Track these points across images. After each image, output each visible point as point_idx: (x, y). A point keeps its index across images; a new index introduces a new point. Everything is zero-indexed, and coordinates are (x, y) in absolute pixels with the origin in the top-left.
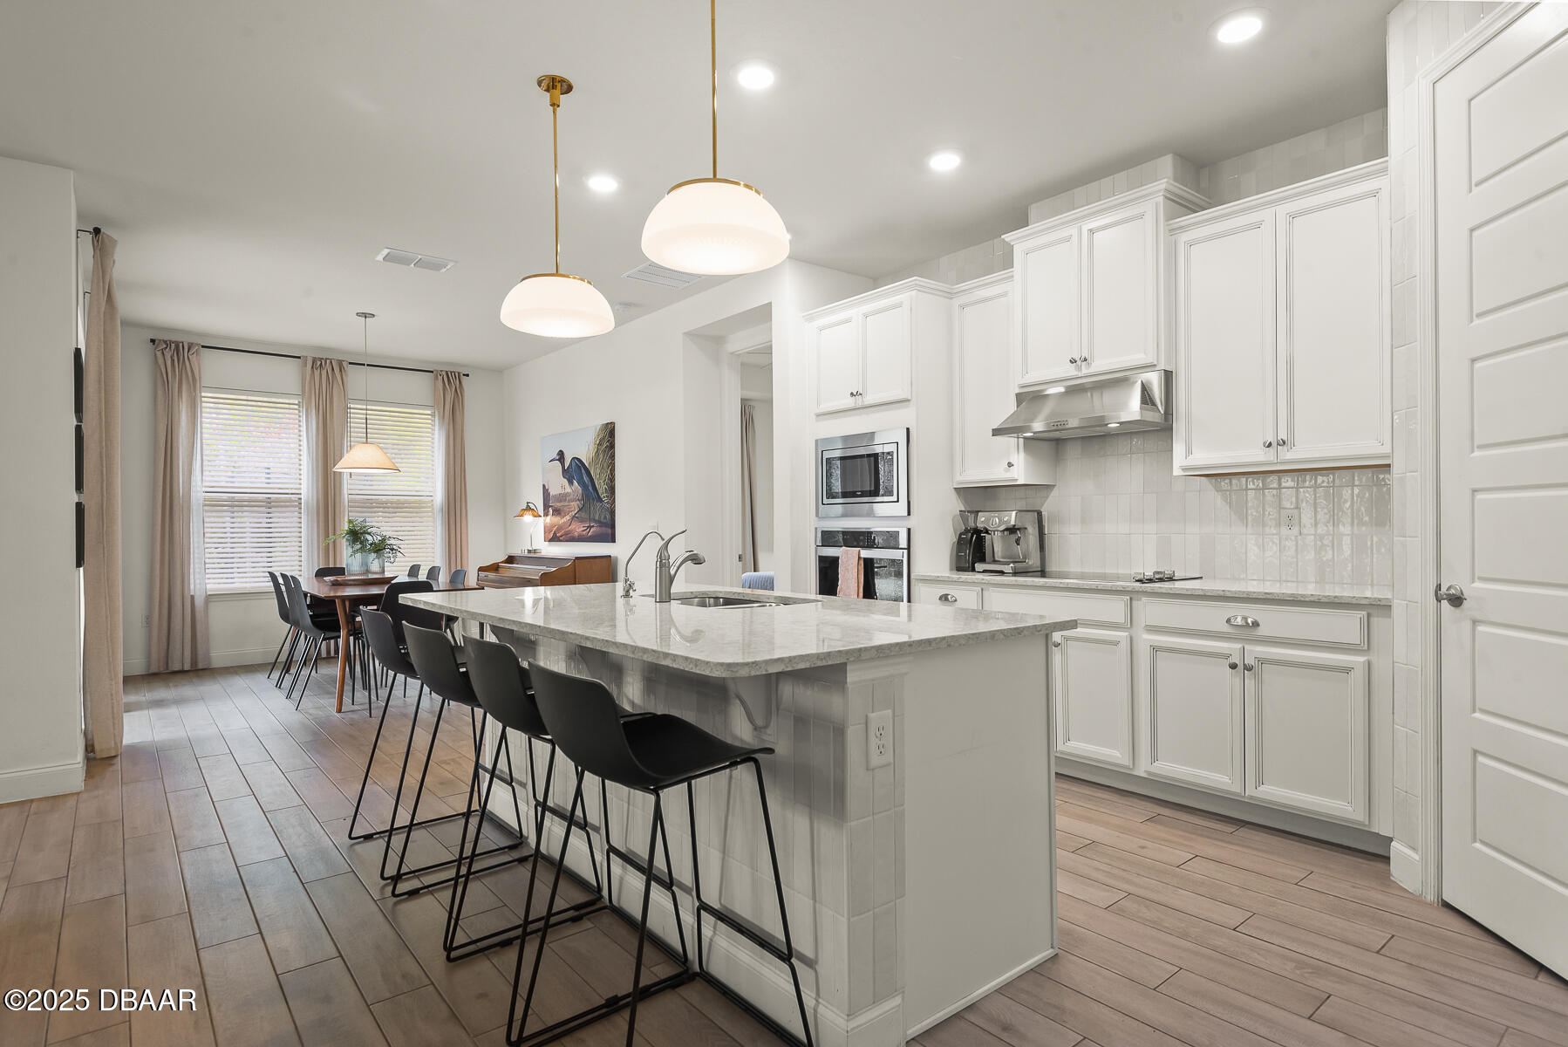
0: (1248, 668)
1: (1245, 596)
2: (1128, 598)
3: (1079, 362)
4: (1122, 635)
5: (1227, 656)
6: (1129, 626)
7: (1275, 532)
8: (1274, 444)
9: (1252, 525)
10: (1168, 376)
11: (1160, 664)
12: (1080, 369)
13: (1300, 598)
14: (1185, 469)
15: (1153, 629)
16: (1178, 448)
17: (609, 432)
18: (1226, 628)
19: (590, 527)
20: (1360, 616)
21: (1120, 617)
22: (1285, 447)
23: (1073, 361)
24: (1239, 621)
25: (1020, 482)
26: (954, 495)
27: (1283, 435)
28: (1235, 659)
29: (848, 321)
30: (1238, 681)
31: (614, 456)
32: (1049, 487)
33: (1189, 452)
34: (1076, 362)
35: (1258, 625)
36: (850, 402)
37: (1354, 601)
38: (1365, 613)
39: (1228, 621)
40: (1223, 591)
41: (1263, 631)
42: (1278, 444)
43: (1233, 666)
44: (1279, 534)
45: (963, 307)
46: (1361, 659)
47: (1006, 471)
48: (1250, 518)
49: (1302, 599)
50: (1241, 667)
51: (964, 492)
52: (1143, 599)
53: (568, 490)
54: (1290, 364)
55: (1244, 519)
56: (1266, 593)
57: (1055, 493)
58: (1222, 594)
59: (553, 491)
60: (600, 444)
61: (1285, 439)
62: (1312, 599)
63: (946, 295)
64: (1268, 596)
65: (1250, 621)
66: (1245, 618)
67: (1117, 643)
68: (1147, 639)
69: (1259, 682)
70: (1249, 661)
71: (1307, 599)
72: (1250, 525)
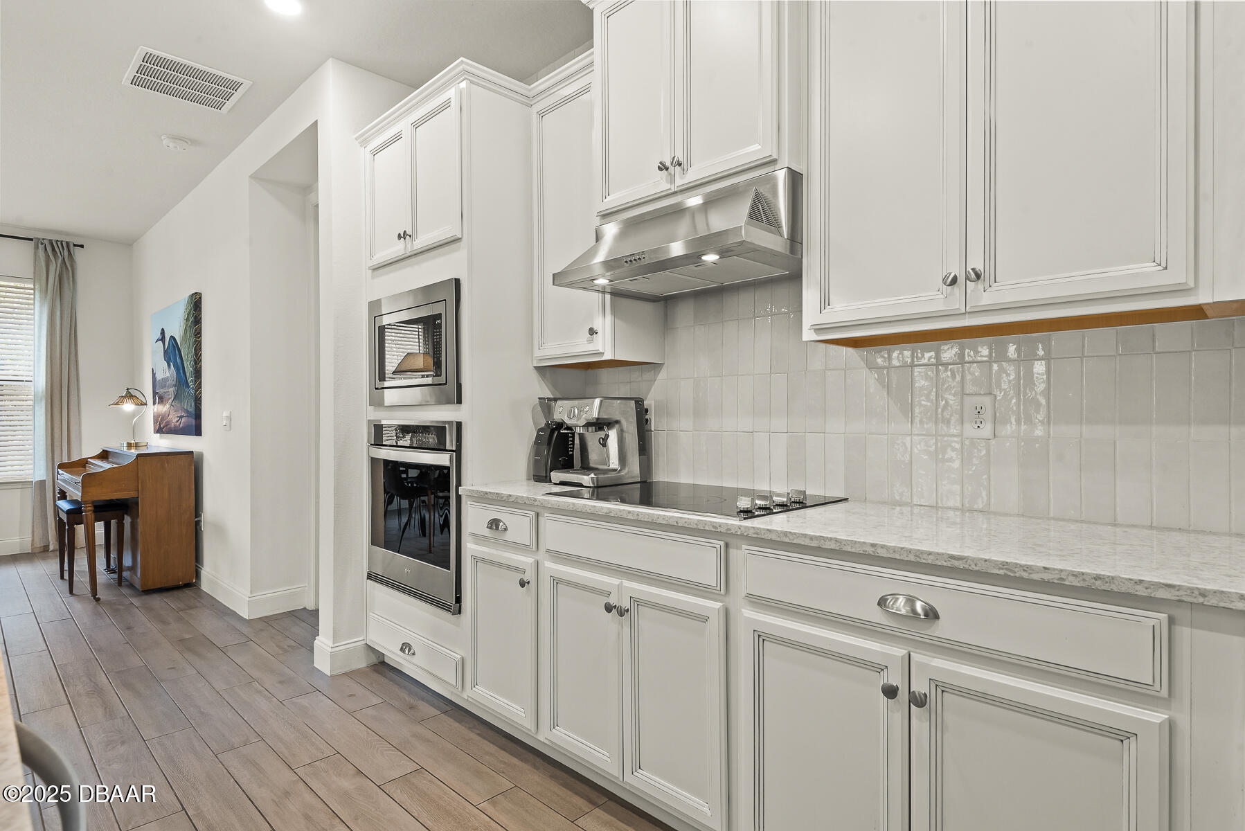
0: (918, 701)
1: (912, 558)
2: (722, 543)
3: (671, 169)
4: (712, 606)
5: (881, 669)
6: (723, 592)
7: (955, 432)
8: (961, 279)
9: (921, 422)
10: (795, 179)
11: (769, 663)
12: (672, 179)
13: (1020, 573)
14: (819, 329)
15: (758, 602)
16: (810, 296)
17: (196, 303)
18: (876, 615)
19: (181, 417)
20: (1152, 622)
21: (709, 576)
22: (980, 286)
23: (663, 167)
24: (901, 605)
25: (608, 356)
26: (535, 376)
27: (976, 262)
28: (895, 679)
29: (397, 137)
30: (898, 718)
31: (200, 333)
32: (654, 367)
33: (825, 302)
34: (667, 169)
35: (936, 617)
36: (399, 248)
37: (1141, 591)
38: (1163, 617)
39: (882, 602)
40: (873, 545)
41: (943, 629)
42: (968, 278)
43: (890, 692)
44: (961, 435)
45: (541, 115)
46: (1157, 717)
47: (590, 341)
48: (917, 410)
49: (1025, 575)
50: (903, 695)
51: (546, 371)
52: (744, 547)
53: (168, 375)
54: (990, 134)
55: (908, 410)
56: (953, 557)
57: (663, 375)
58: (870, 550)
59: (159, 377)
60: (187, 320)
61: (980, 267)
62: (1047, 576)
63: (522, 99)
64: (956, 563)
65: (919, 606)
66: (911, 601)
67: (705, 619)
68: (749, 615)
69: (938, 728)
70: (919, 687)
71: (1035, 577)
72: (917, 420)
